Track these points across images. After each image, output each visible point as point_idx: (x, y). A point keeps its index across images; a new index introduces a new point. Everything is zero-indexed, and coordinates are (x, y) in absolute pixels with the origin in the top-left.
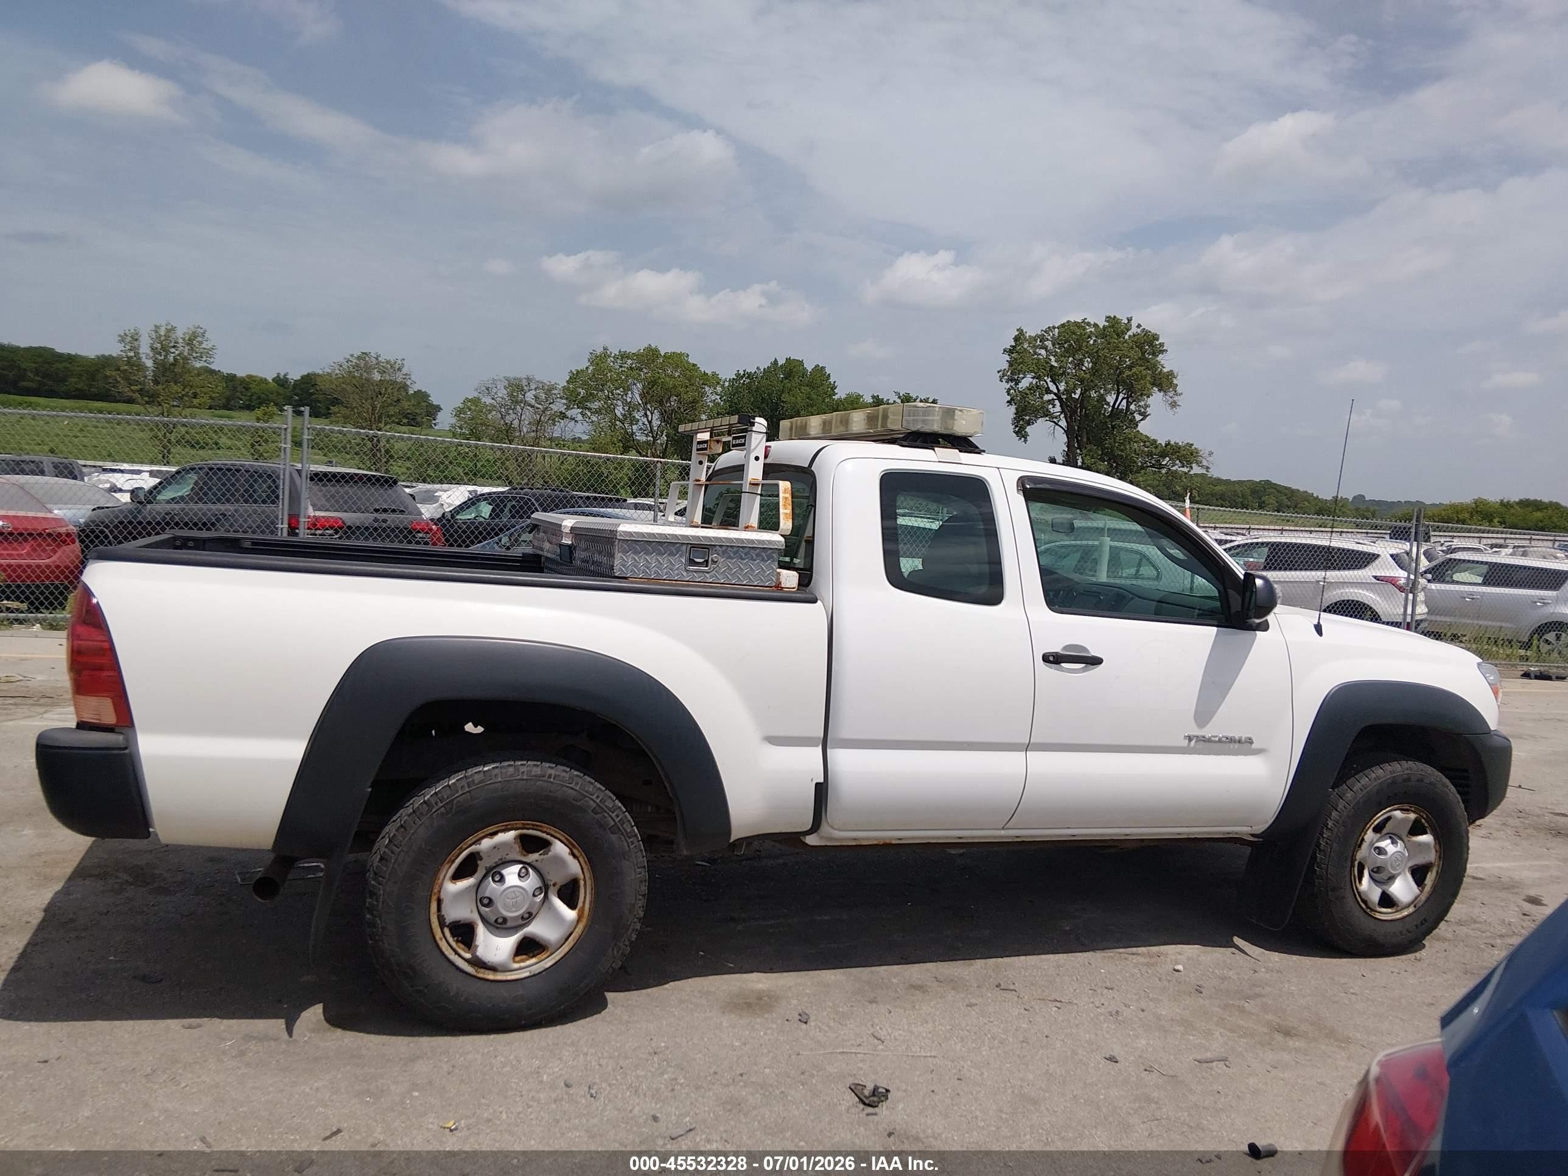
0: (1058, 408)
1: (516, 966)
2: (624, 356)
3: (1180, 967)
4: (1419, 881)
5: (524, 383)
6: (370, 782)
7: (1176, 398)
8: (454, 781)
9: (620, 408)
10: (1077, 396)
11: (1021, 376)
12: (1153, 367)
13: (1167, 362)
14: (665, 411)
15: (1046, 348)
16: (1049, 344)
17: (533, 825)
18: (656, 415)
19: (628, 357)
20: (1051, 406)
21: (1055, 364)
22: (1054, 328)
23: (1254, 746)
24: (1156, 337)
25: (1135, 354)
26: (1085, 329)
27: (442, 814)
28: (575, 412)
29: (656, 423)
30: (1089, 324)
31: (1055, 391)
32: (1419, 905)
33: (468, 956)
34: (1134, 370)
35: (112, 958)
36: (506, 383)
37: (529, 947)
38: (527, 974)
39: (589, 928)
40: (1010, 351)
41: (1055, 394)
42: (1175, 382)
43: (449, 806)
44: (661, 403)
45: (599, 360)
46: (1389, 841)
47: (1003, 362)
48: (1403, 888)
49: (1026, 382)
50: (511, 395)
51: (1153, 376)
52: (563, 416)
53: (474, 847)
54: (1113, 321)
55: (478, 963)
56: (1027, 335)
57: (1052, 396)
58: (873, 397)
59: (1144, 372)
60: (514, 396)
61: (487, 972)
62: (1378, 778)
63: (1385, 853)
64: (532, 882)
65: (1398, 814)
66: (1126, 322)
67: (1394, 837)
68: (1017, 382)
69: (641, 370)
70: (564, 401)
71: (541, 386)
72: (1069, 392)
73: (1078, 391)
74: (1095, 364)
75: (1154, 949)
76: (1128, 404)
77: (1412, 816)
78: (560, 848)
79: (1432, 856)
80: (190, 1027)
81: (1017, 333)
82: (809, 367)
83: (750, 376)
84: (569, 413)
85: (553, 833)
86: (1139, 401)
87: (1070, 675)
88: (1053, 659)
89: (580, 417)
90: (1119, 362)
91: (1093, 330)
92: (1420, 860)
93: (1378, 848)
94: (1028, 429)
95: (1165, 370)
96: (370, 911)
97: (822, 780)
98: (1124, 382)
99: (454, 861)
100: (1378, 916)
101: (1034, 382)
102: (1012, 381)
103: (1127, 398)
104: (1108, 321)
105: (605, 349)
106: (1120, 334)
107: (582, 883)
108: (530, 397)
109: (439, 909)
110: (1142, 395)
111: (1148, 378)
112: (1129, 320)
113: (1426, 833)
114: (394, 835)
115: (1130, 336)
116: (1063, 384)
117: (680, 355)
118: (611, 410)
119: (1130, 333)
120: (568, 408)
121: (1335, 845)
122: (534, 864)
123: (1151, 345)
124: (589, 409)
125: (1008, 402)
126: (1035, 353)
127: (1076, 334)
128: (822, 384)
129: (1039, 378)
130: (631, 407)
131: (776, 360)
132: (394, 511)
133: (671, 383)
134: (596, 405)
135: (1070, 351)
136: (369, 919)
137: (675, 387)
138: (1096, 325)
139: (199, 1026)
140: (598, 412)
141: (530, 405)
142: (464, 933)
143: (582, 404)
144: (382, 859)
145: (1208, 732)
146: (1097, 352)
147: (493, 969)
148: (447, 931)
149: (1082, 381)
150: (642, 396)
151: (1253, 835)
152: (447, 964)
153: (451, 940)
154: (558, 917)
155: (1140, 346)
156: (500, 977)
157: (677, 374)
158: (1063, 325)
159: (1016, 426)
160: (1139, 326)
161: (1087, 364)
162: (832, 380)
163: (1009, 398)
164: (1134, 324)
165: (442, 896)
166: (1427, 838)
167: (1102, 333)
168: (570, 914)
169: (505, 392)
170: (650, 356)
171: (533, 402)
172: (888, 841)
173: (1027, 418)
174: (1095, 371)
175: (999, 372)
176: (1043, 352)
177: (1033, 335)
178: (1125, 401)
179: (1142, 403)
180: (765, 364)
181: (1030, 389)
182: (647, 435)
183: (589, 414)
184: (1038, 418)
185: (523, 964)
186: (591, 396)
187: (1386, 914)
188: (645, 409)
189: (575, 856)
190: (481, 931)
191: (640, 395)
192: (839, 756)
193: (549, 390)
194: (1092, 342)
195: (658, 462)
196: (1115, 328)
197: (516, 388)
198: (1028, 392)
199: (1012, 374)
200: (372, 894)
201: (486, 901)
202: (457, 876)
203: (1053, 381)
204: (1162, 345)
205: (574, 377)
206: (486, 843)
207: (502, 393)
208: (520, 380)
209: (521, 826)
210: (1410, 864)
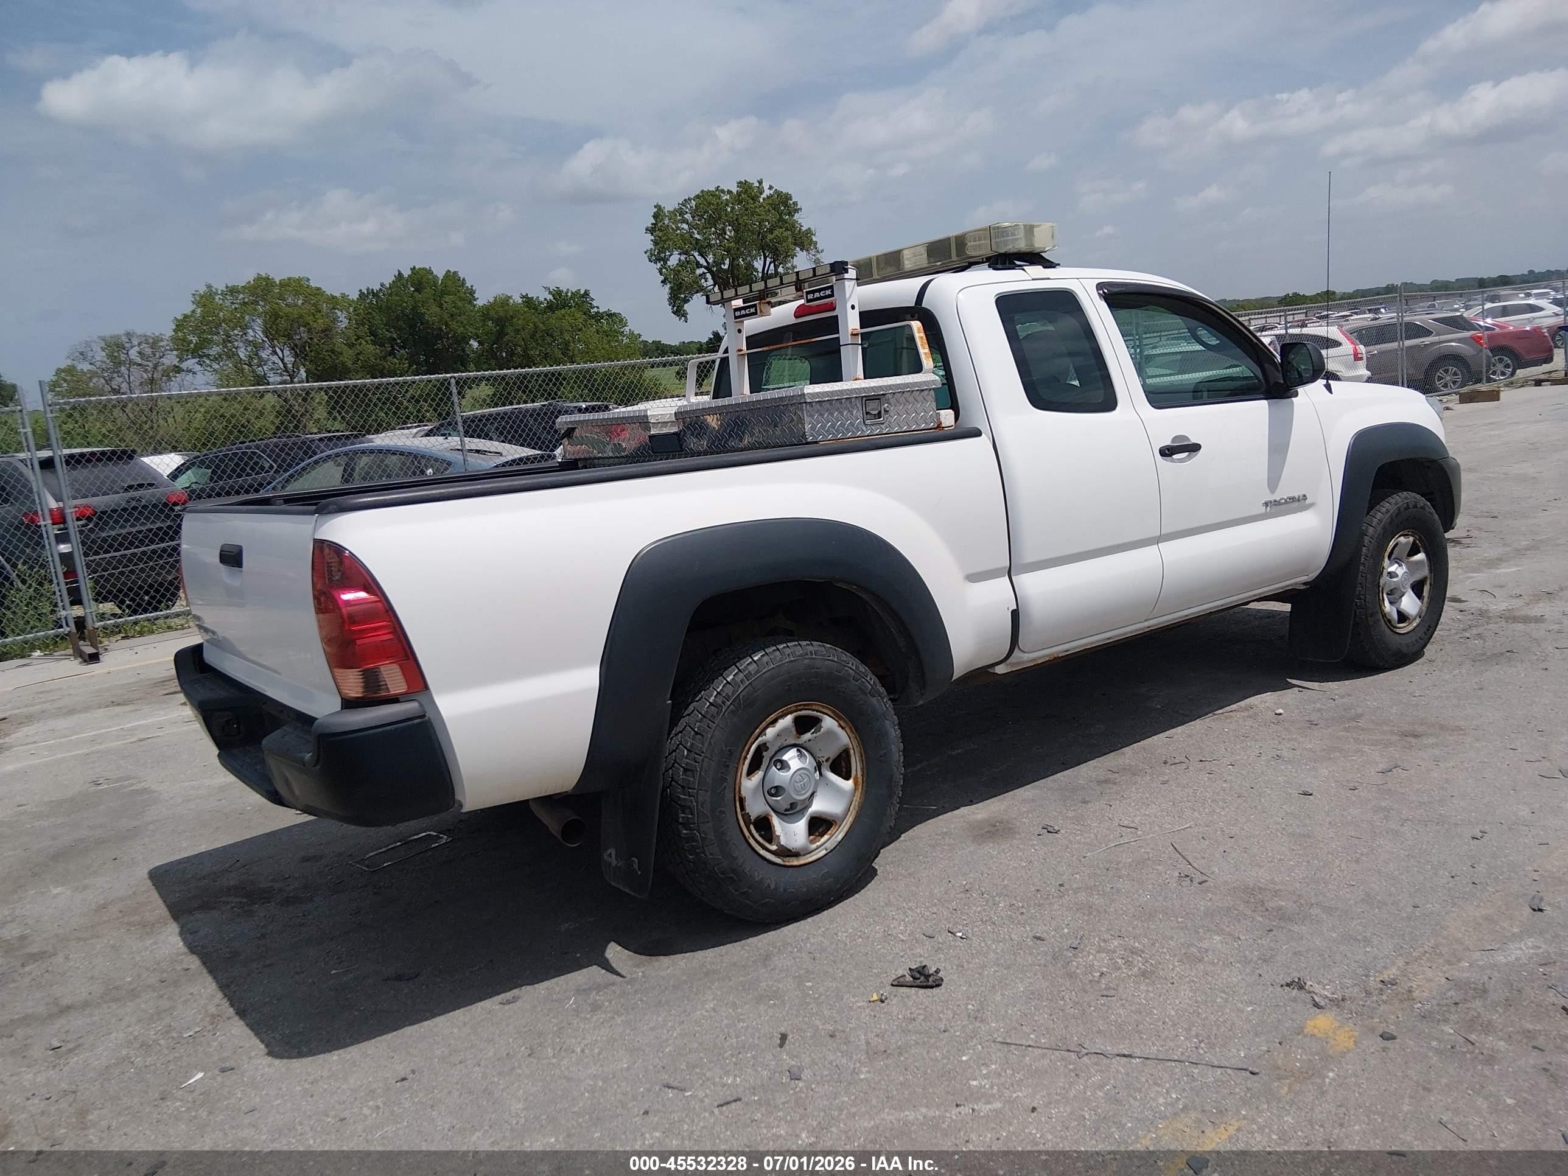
0: (711, 282)
1: (814, 846)
2: (233, 291)
3: (1280, 711)
4: (1419, 594)
5: (124, 339)
6: (668, 696)
7: (818, 256)
8: (731, 677)
9: (243, 349)
10: (726, 267)
11: (668, 253)
12: (792, 227)
13: (804, 220)
14: (296, 345)
15: (686, 222)
16: (688, 216)
17: (804, 705)
18: (287, 352)
19: (238, 292)
20: (703, 281)
21: (698, 237)
22: (690, 199)
23: (1307, 502)
24: (788, 197)
25: (773, 217)
26: (719, 197)
27: (732, 712)
28: (191, 363)
29: (289, 360)
30: (723, 191)
31: (705, 264)
32: (1423, 615)
33: (774, 848)
34: (776, 232)
35: (333, 972)
36: (103, 344)
37: (819, 825)
38: (824, 852)
39: (866, 794)
40: (651, 230)
41: (705, 268)
42: (814, 239)
43: (737, 701)
44: (289, 337)
45: (205, 300)
46: (1396, 565)
47: (647, 241)
48: (1410, 603)
49: (674, 260)
50: (110, 356)
51: (794, 237)
52: (178, 370)
53: (760, 739)
54: (744, 185)
55: (785, 852)
56: (666, 210)
57: (703, 270)
58: (523, 297)
59: (785, 234)
60: (115, 357)
61: (791, 859)
62: (1388, 511)
63: (1397, 576)
64: (809, 762)
65: (1402, 539)
66: (758, 185)
67: (1398, 561)
68: (665, 260)
69: (257, 303)
70: (175, 352)
71: (144, 340)
72: (718, 263)
73: (727, 262)
74: (736, 231)
75: (1242, 704)
76: (776, 268)
77: (1411, 539)
78: (829, 723)
79: (1425, 572)
80: (508, 1002)
81: (656, 210)
82: (440, 273)
83: (375, 295)
84: (184, 365)
85: (821, 709)
86: (786, 262)
87: (1180, 467)
88: (1167, 452)
89: (198, 368)
90: (760, 226)
91: (728, 197)
92: (1418, 577)
93: (1389, 573)
94: (686, 307)
95: (804, 229)
96: (686, 825)
97: (1015, 608)
98: (768, 245)
99: (745, 758)
100: (1398, 631)
101: (683, 258)
102: (659, 260)
103: (774, 262)
104: (740, 187)
105: (209, 287)
106: (755, 199)
107: (852, 752)
108: (133, 353)
109: (743, 808)
110: (786, 257)
111: (790, 240)
112: (760, 182)
113: (1419, 552)
114: (692, 744)
115: (764, 199)
116: (711, 256)
117: (299, 280)
118: (231, 355)
119: (764, 195)
120: (181, 360)
121: (1368, 576)
122: (807, 745)
123: (786, 205)
124: (208, 356)
125: (662, 282)
126: (678, 228)
127: (713, 204)
128: (459, 291)
129: (686, 253)
130: (257, 346)
131: (400, 273)
132: (141, 486)
133: (296, 312)
134: (215, 350)
135: (712, 221)
136: (686, 834)
137: (301, 317)
138: (729, 192)
139: (515, 1000)
140: (217, 359)
141: (135, 364)
142: (764, 826)
143: (197, 352)
144: (686, 770)
145: (1277, 497)
146: (737, 219)
147: (796, 854)
148: (752, 827)
149: (728, 250)
150: (266, 332)
151: (1305, 584)
152: (760, 860)
153: (757, 836)
154: (838, 790)
155: (776, 208)
156: (802, 861)
157: (300, 302)
158: (698, 197)
159: (673, 306)
160: (771, 188)
161: (730, 233)
162: (468, 284)
163: (662, 278)
164: (766, 186)
165: (743, 793)
166: (1421, 556)
167: (738, 199)
168: (848, 785)
169: (104, 354)
170: (262, 288)
171: (139, 360)
172: (1056, 655)
173: (683, 296)
174: (738, 239)
175: (646, 253)
176: (685, 226)
177: (671, 209)
178: (772, 265)
179: (789, 265)
180: (388, 280)
181: (681, 266)
182: (281, 375)
183: (208, 362)
184: (693, 295)
185: (818, 844)
186: (204, 343)
187: (1404, 628)
188: (273, 347)
189: (843, 728)
190: (776, 821)
191: (263, 332)
192: (1025, 581)
193: (155, 343)
194: (729, 210)
195: (451, 377)
196: (747, 192)
197: (115, 348)
198: (680, 269)
199: (658, 256)
200: (684, 808)
201: (773, 791)
202: (750, 772)
203: (701, 255)
204: (795, 204)
205: (181, 325)
206: (771, 732)
207: (100, 356)
208: (118, 337)
209: (794, 709)
210: (1412, 580)
